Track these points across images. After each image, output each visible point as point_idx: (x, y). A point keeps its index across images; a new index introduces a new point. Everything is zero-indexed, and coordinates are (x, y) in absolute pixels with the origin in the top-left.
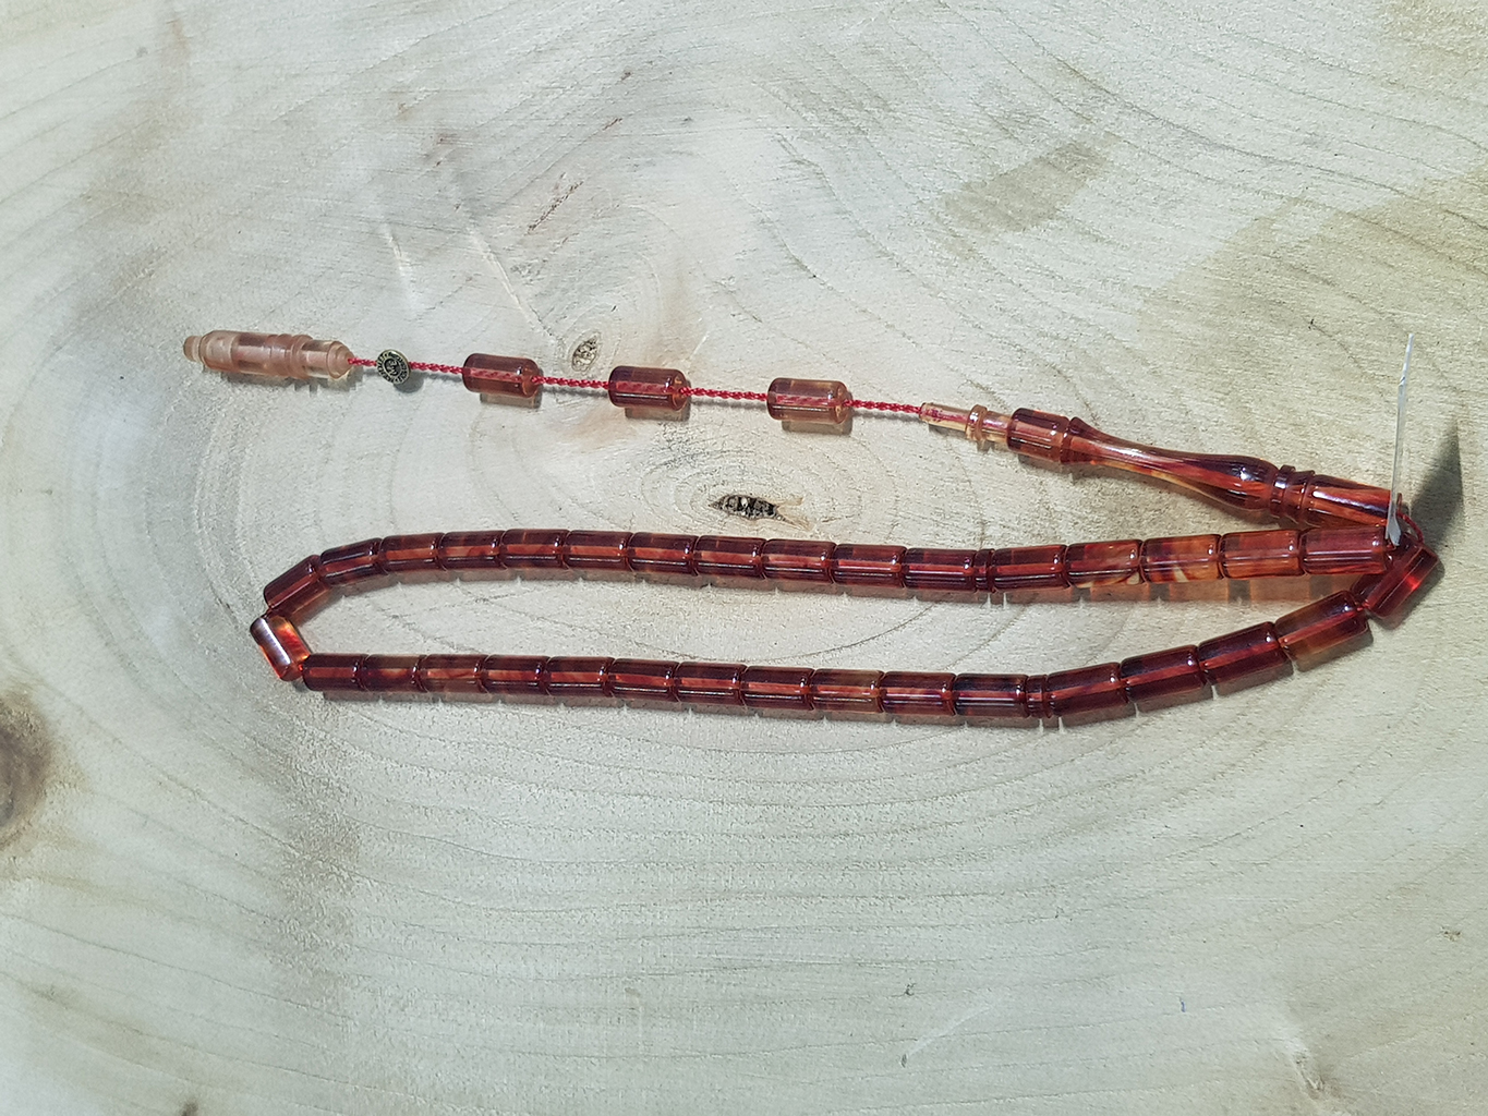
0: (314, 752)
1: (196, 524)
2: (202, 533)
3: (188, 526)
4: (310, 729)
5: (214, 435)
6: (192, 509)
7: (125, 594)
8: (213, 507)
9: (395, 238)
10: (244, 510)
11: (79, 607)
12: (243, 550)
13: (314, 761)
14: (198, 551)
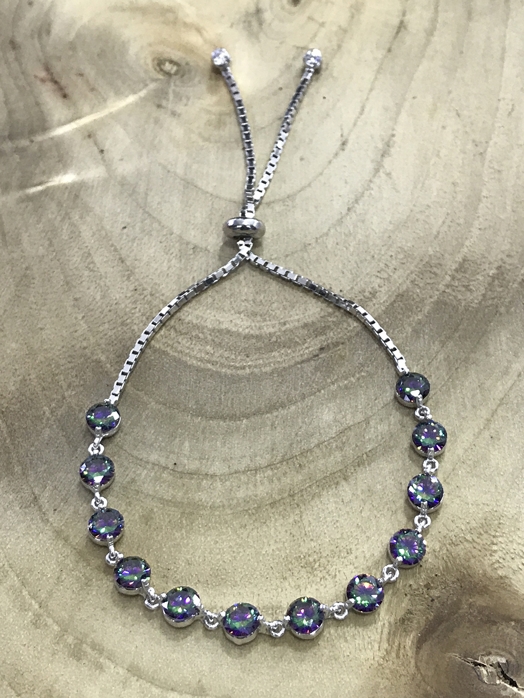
0: (464, 286)
1: (240, 372)
2: (250, 367)
3: (240, 379)
4: (441, 287)
5: (162, 347)
6: (225, 373)
7: (296, 452)
8: (226, 354)
9: (40, 184)
10: (236, 325)
11: (303, 507)
12: (272, 330)
13: (471, 287)
14: (266, 373)
